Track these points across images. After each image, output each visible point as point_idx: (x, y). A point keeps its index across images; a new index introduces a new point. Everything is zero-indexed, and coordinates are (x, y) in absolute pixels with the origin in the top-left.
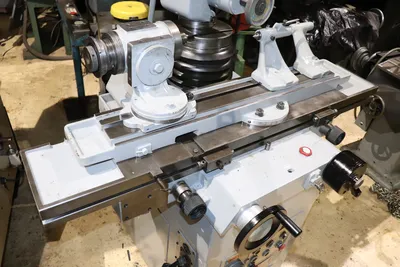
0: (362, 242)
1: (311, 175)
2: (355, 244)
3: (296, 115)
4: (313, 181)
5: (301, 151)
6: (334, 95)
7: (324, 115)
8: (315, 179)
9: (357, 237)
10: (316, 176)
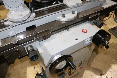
0: (115, 62)
1: (86, 41)
2: (113, 63)
3: (80, 16)
4: (87, 43)
5: (83, 31)
6: (99, 8)
7: (94, 16)
8: (88, 42)
9: (114, 60)
10: (88, 41)
